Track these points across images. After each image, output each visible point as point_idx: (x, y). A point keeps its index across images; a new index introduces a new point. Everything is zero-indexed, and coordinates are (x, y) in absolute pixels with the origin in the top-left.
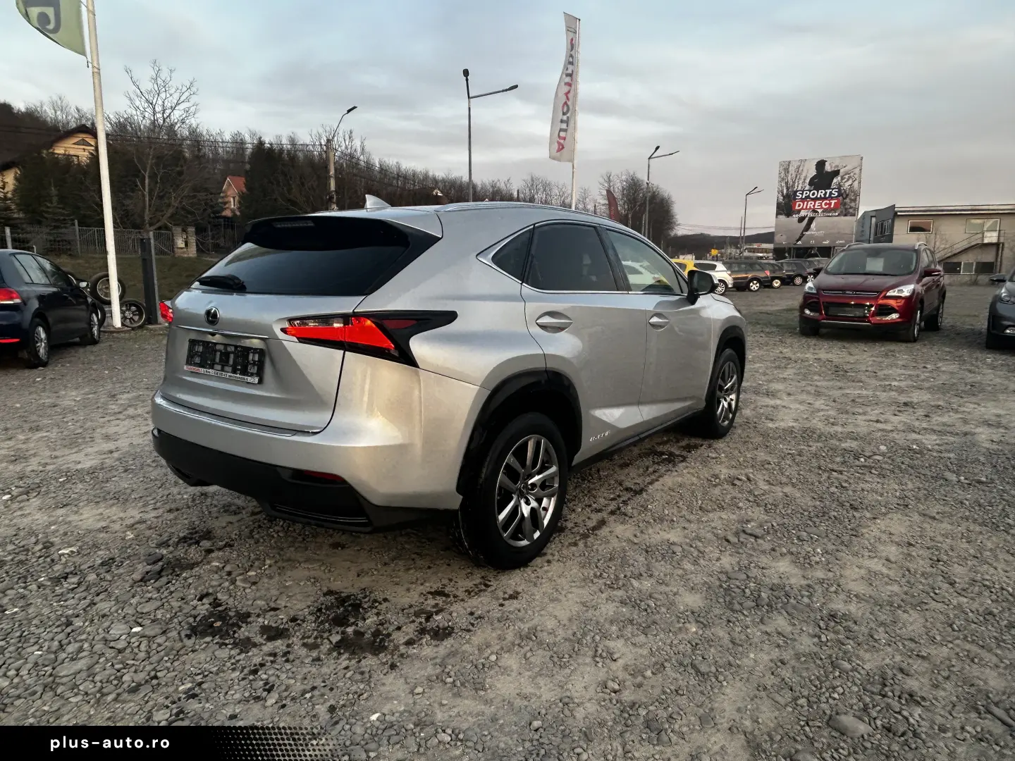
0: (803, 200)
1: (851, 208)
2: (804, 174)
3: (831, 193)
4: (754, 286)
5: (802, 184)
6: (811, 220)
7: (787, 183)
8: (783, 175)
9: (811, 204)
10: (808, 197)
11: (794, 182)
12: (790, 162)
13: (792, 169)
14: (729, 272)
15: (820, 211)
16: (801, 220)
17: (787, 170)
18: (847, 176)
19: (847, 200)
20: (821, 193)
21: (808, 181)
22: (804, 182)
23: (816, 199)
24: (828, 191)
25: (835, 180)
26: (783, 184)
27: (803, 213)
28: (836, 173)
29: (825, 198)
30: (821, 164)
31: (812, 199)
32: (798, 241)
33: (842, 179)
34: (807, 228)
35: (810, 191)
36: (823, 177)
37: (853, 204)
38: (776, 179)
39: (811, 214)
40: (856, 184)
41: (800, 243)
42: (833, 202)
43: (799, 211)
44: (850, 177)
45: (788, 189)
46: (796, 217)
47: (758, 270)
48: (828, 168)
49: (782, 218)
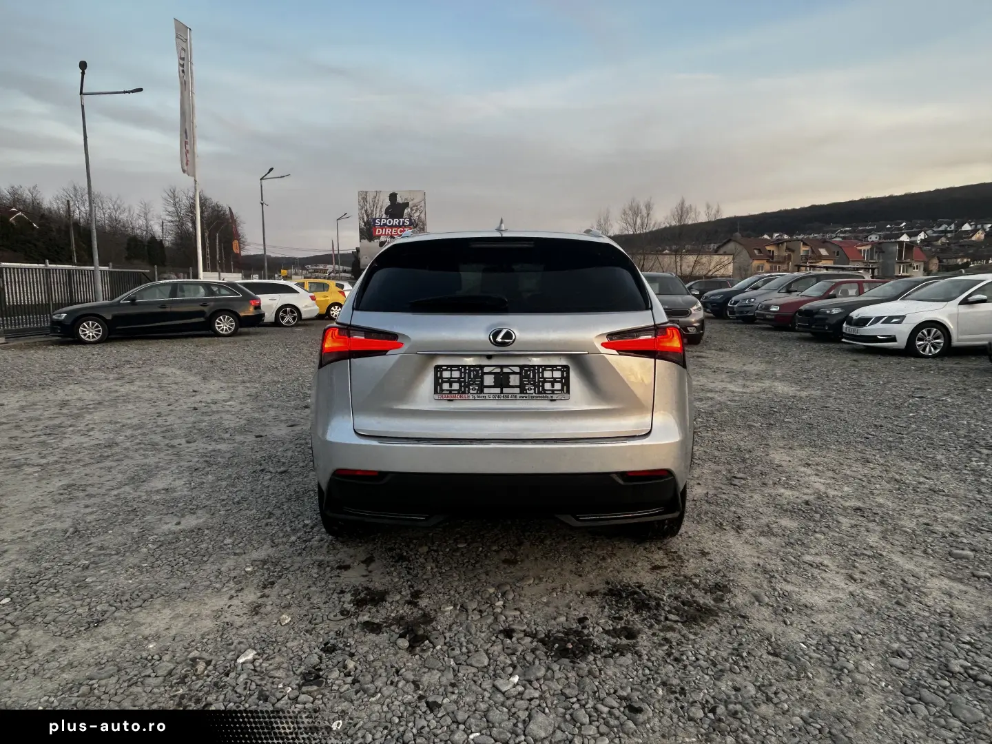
0: (382, 227)
2: (380, 203)
3: (404, 222)
5: (379, 213)
7: (366, 211)
8: (362, 203)
9: (388, 231)
10: (385, 225)
11: (373, 211)
12: (367, 192)
13: (370, 199)
16: (382, 244)
17: (365, 199)
18: (415, 208)
20: (396, 222)
21: (384, 210)
22: (381, 211)
23: (392, 227)
24: (401, 220)
25: (406, 211)
26: (363, 212)
27: (383, 239)
28: (406, 205)
29: (400, 226)
30: (393, 196)
31: (389, 226)
33: (412, 210)
35: (387, 219)
36: (396, 209)
38: (357, 207)
39: (389, 240)
40: (422, 216)
42: (406, 229)
43: (379, 237)
44: (417, 209)
45: (368, 216)
46: (376, 242)
48: (399, 200)
49: (365, 242)
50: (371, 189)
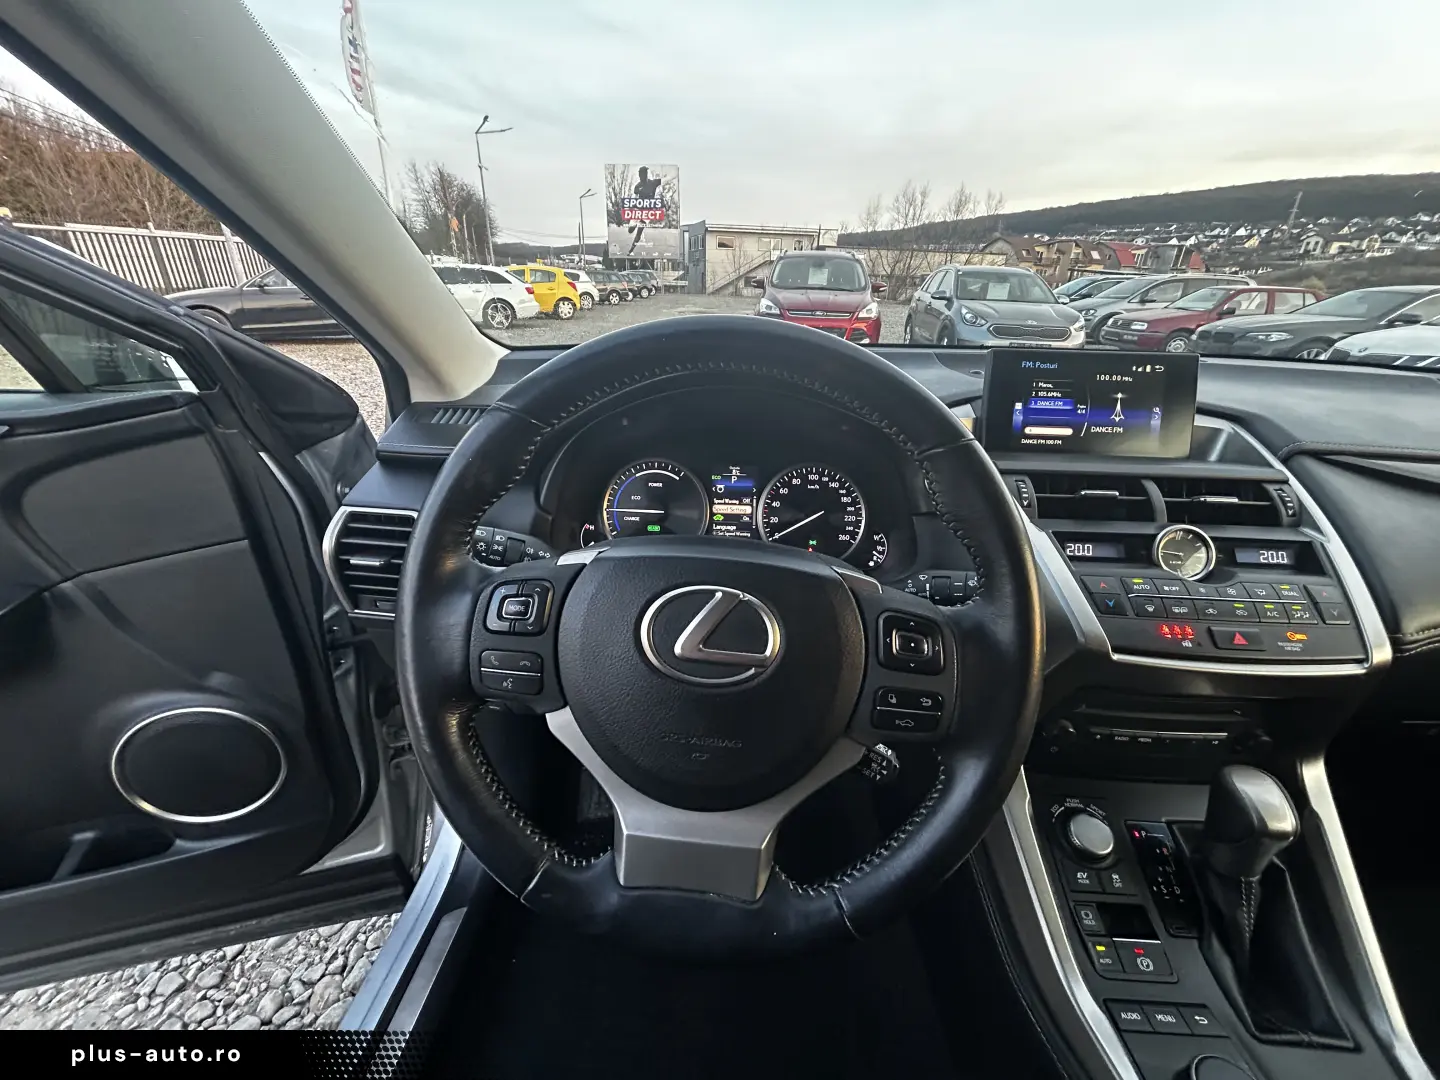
0: (631, 209)
1: (674, 220)
2: (629, 181)
3: (655, 203)
4: (615, 299)
5: (629, 192)
6: (640, 230)
7: (614, 189)
8: (609, 180)
9: (638, 214)
10: (635, 206)
11: (621, 189)
12: (614, 166)
13: (618, 174)
14: (594, 283)
15: (647, 221)
16: (631, 230)
17: (612, 175)
18: (667, 186)
19: (670, 212)
20: (646, 203)
21: (633, 188)
23: (642, 209)
24: (653, 201)
25: (658, 190)
26: (611, 190)
27: (632, 223)
28: (658, 182)
29: (651, 209)
30: (643, 172)
31: (639, 209)
32: (631, 252)
33: (664, 189)
34: (638, 239)
35: (636, 200)
36: (647, 188)
37: (675, 217)
38: (605, 184)
39: (639, 225)
40: (676, 196)
41: (632, 254)
42: (658, 212)
43: (628, 221)
44: (670, 188)
45: (616, 195)
46: (625, 227)
47: (616, 282)
48: (650, 177)
49: (614, 226)
50: (619, 161)
